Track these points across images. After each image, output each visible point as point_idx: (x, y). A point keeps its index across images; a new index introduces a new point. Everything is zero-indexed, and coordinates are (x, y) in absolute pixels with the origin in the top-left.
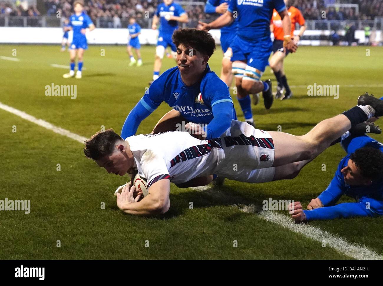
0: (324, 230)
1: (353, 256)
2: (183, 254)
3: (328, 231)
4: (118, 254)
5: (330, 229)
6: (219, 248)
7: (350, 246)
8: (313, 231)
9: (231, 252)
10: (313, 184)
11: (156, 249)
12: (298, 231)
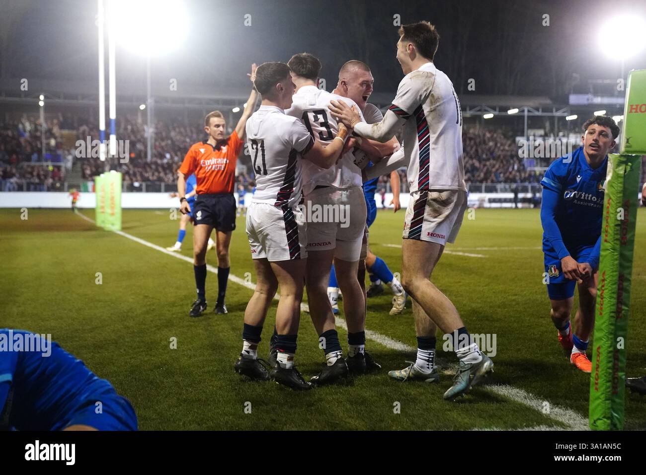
0: (528, 393)
1: (558, 419)
2: (389, 416)
3: (532, 394)
4: (324, 416)
5: (534, 391)
6: (424, 409)
7: (555, 408)
8: (518, 393)
9: (436, 414)
10: (517, 345)
11: (362, 411)
12: (502, 393)
